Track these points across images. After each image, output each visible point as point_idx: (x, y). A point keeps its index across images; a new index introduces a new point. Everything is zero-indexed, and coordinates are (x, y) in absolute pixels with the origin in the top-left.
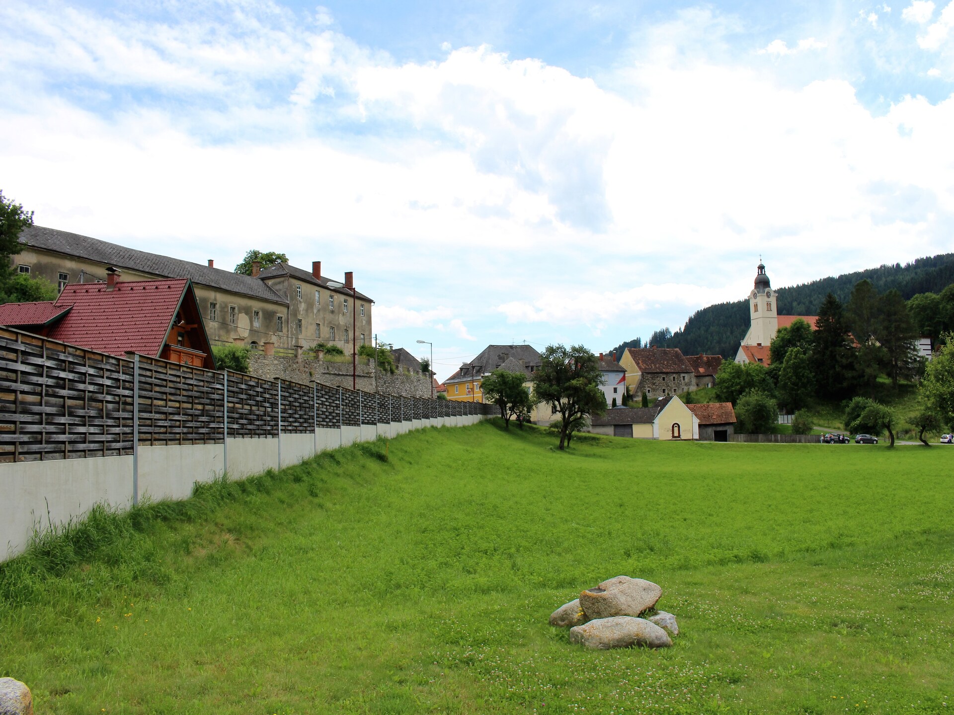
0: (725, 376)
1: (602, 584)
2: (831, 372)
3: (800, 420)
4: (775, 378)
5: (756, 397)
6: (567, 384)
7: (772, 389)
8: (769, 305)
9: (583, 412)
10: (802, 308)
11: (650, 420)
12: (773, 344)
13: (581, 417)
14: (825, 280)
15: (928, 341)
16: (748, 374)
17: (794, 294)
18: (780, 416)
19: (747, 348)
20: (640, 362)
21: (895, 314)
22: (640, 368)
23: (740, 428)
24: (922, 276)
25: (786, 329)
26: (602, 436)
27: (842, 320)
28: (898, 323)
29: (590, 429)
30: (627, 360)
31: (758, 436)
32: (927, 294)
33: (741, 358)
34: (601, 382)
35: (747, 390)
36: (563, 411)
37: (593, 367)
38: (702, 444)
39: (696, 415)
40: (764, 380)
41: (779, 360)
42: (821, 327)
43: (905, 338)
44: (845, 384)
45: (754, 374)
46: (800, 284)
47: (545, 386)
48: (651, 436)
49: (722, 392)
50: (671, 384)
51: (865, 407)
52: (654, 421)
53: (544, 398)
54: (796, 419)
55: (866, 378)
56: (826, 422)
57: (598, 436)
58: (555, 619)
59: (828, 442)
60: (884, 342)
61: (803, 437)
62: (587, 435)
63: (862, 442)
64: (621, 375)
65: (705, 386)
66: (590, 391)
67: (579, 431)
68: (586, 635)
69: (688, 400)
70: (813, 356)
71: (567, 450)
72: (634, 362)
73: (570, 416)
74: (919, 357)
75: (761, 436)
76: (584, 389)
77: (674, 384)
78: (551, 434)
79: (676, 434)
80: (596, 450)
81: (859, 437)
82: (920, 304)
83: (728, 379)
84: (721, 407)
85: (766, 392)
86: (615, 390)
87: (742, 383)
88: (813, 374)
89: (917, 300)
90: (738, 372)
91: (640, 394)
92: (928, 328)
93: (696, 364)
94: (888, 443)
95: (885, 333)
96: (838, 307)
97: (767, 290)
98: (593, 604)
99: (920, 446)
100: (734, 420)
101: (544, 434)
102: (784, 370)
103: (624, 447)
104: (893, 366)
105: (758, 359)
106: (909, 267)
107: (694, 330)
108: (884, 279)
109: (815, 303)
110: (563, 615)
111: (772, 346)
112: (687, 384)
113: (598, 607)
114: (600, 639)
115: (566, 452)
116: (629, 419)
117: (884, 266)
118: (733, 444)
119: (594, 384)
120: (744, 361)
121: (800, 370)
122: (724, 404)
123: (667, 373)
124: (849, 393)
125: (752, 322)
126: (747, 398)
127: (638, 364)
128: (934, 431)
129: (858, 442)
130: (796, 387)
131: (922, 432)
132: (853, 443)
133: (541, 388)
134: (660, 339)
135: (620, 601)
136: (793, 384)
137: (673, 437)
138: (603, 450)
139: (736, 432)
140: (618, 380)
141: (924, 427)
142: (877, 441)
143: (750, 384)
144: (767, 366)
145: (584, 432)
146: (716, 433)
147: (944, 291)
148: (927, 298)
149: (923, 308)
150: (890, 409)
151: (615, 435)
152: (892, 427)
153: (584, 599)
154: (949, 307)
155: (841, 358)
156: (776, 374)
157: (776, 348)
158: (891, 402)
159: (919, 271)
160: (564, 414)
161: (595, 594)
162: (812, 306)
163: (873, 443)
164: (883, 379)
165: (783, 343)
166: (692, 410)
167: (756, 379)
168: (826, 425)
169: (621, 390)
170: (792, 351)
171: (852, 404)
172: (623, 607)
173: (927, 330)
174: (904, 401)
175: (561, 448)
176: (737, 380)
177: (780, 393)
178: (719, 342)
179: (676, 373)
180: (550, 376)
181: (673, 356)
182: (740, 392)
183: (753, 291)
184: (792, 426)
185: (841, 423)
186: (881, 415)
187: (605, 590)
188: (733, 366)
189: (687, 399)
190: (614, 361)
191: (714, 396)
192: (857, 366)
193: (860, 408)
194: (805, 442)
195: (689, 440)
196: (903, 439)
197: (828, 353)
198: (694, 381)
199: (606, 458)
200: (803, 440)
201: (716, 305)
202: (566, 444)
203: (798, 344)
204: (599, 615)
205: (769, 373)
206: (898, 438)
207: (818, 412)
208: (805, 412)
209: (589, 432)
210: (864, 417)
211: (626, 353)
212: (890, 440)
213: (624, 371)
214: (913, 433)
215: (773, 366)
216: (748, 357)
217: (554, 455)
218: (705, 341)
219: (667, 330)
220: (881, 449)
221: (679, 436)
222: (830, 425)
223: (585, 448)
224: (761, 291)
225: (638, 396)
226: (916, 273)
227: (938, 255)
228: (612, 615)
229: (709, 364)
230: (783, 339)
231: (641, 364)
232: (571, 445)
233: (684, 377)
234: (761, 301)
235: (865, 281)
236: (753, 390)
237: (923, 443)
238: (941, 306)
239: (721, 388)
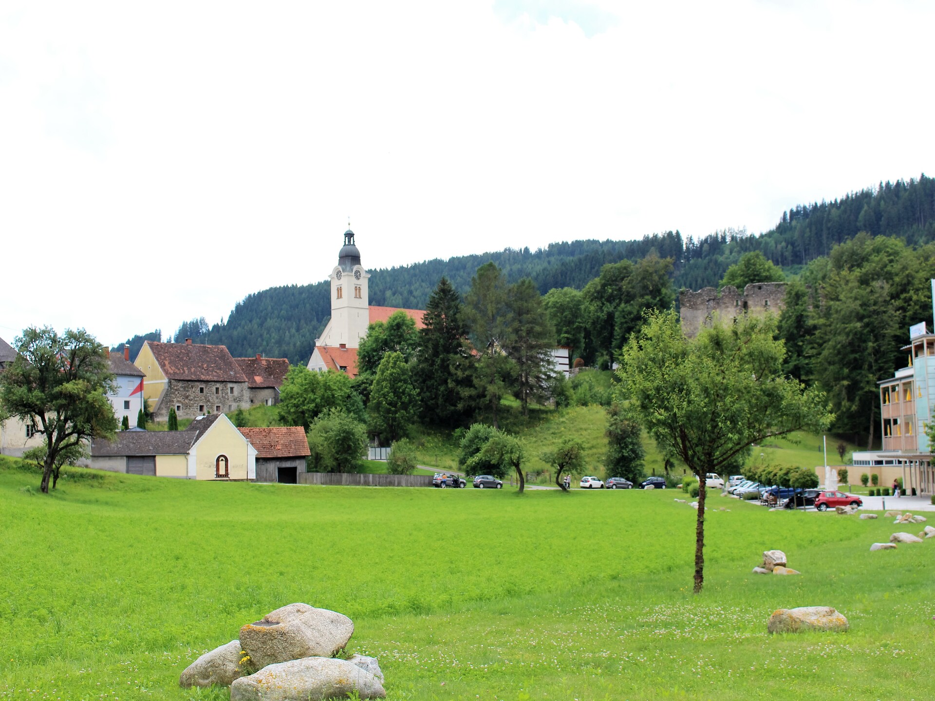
0: (294, 389)
1: (273, 615)
2: (442, 388)
3: (399, 455)
4: (365, 395)
5: (338, 421)
6: (57, 389)
7: (360, 411)
8: (358, 289)
9: (81, 433)
10: (399, 299)
11: (183, 450)
12: (362, 345)
13: (76, 443)
14: (430, 262)
15: (565, 353)
16: (327, 388)
17: (388, 279)
18: (370, 449)
19: (325, 350)
20: (167, 363)
21: (528, 312)
22: (166, 372)
23: (315, 463)
24: (556, 267)
25: (381, 326)
26: (108, 473)
27: (458, 316)
28: (531, 325)
29: (89, 462)
30: (146, 359)
31: (342, 476)
32: (566, 289)
33: (317, 364)
34: (111, 388)
35: (325, 410)
36: (48, 431)
37: (99, 364)
38: (260, 487)
39: (252, 444)
40: (349, 397)
41: (371, 368)
42: (431, 324)
43: (540, 347)
44: (460, 406)
45: (335, 388)
46: (397, 266)
47: (21, 391)
48: (185, 475)
49: (289, 412)
50: (213, 398)
51: (487, 439)
52: (190, 451)
53: (17, 410)
54: (394, 453)
55: (488, 398)
56: (434, 458)
57: (102, 473)
58: (191, 676)
59: (437, 485)
60: (514, 350)
61: (403, 478)
62: (85, 471)
63: (482, 486)
64: (137, 382)
65: (262, 402)
66: (94, 401)
67: (71, 464)
68: (262, 687)
69: (240, 422)
70: (418, 365)
71: (53, 493)
72: (156, 363)
73: (60, 439)
74: (555, 372)
75: (345, 476)
76: (85, 397)
77: (217, 398)
78: (25, 468)
79: (222, 471)
80: (99, 494)
81: (478, 479)
82: (557, 302)
83: (298, 393)
84: (289, 433)
85: (352, 414)
86: (127, 405)
87: (318, 400)
88: (418, 390)
89: (554, 296)
90: (312, 385)
91: (164, 412)
92: (566, 335)
93: (251, 369)
94: (516, 487)
95: (514, 337)
96: (454, 298)
97: (355, 268)
98: (264, 643)
99: (557, 491)
100: (308, 453)
101: (14, 469)
102: (378, 383)
103: (143, 490)
104: (522, 384)
105: (341, 367)
106: (540, 253)
107: (243, 322)
108: (508, 267)
109: (416, 294)
110: (206, 669)
111: (361, 348)
112: (238, 400)
113: (272, 647)
114: (285, 692)
115: (52, 496)
116: (151, 448)
117: (509, 250)
118: (305, 487)
119: (101, 390)
120: (320, 369)
121: (400, 384)
122: (293, 428)
123: (207, 382)
124: (464, 418)
125: (332, 312)
126: (325, 422)
127: (163, 366)
128: (574, 472)
129: (476, 486)
130: (393, 409)
131: (559, 473)
132: (470, 487)
133: (14, 394)
134: (191, 333)
135: (306, 636)
136: (390, 404)
137: (218, 475)
138: (111, 494)
139: (309, 470)
140: (132, 389)
141: (562, 466)
142: (501, 485)
143: (330, 402)
144: (353, 378)
145: (79, 466)
146: (281, 471)
147: (587, 287)
148: (565, 294)
149: (561, 308)
150: (520, 440)
151: (128, 472)
152: (521, 466)
153: (246, 637)
154: (592, 308)
155: (456, 369)
156: (365, 389)
157: (367, 352)
158: (518, 433)
159: (552, 259)
160: (50, 438)
161: (265, 627)
162: (412, 298)
163: (497, 488)
164: (509, 401)
165: (377, 345)
166: (246, 435)
167: (338, 394)
168: (433, 463)
169: (136, 406)
170: (389, 356)
171: (469, 434)
172: (312, 644)
173: (564, 337)
174: (536, 431)
175: (44, 489)
176: (311, 396)
177: (370, 416)
178: (279, 342)
179: (222, 382)
180: (29, 376)
181: (217, 356)
182: (315, 413)
183: (336, 269)
184: (388, 463)
185: (453, 460)
186: (509, 448)
187: (278, 623)
188: (305, 375)
189: (237, 419)
190: (126, 360)
191: (277, 417)
192: (476, 381)
193: (480, 439)
194: (407, 486)
195: (242, 480)
196: (534, 483)
197: (438, 361)
198: (247, 394)
199: (116, 505)
200: (403, 483)
201: (276, 289)
202: (51, 484)
203: (398, 347)
204: (274, 658)
205: (356, 387)
206: (527, 481)
207: (423, 445)
208: (405, 443)
209: (87, 466)
210: (486, 451)
211: (146, 350)
212: (519, 485)
213: (141, 376)
214: (547, 475)
215: (362, 378)
216: (326, 363)
217: (34, 499)
218: (259, 339)
219: (202, 321)
220: (506, 495)
221: (227, 475)
222: (439, 463)
223: (81, 490)
224: (348, 269)
225: (162, 415)
226: (549, 262)
227: (576, 241)
228: (294, 658)
229: (269, 370)
230: (377, 340)
231: (168, 366)
232: (58, 486)
233: (232, 389)
234: (347, 283)
235: (491, 265)
236: (333, 410)
237: (560, 488)
238: (583, 307)
239: (287, 406)
